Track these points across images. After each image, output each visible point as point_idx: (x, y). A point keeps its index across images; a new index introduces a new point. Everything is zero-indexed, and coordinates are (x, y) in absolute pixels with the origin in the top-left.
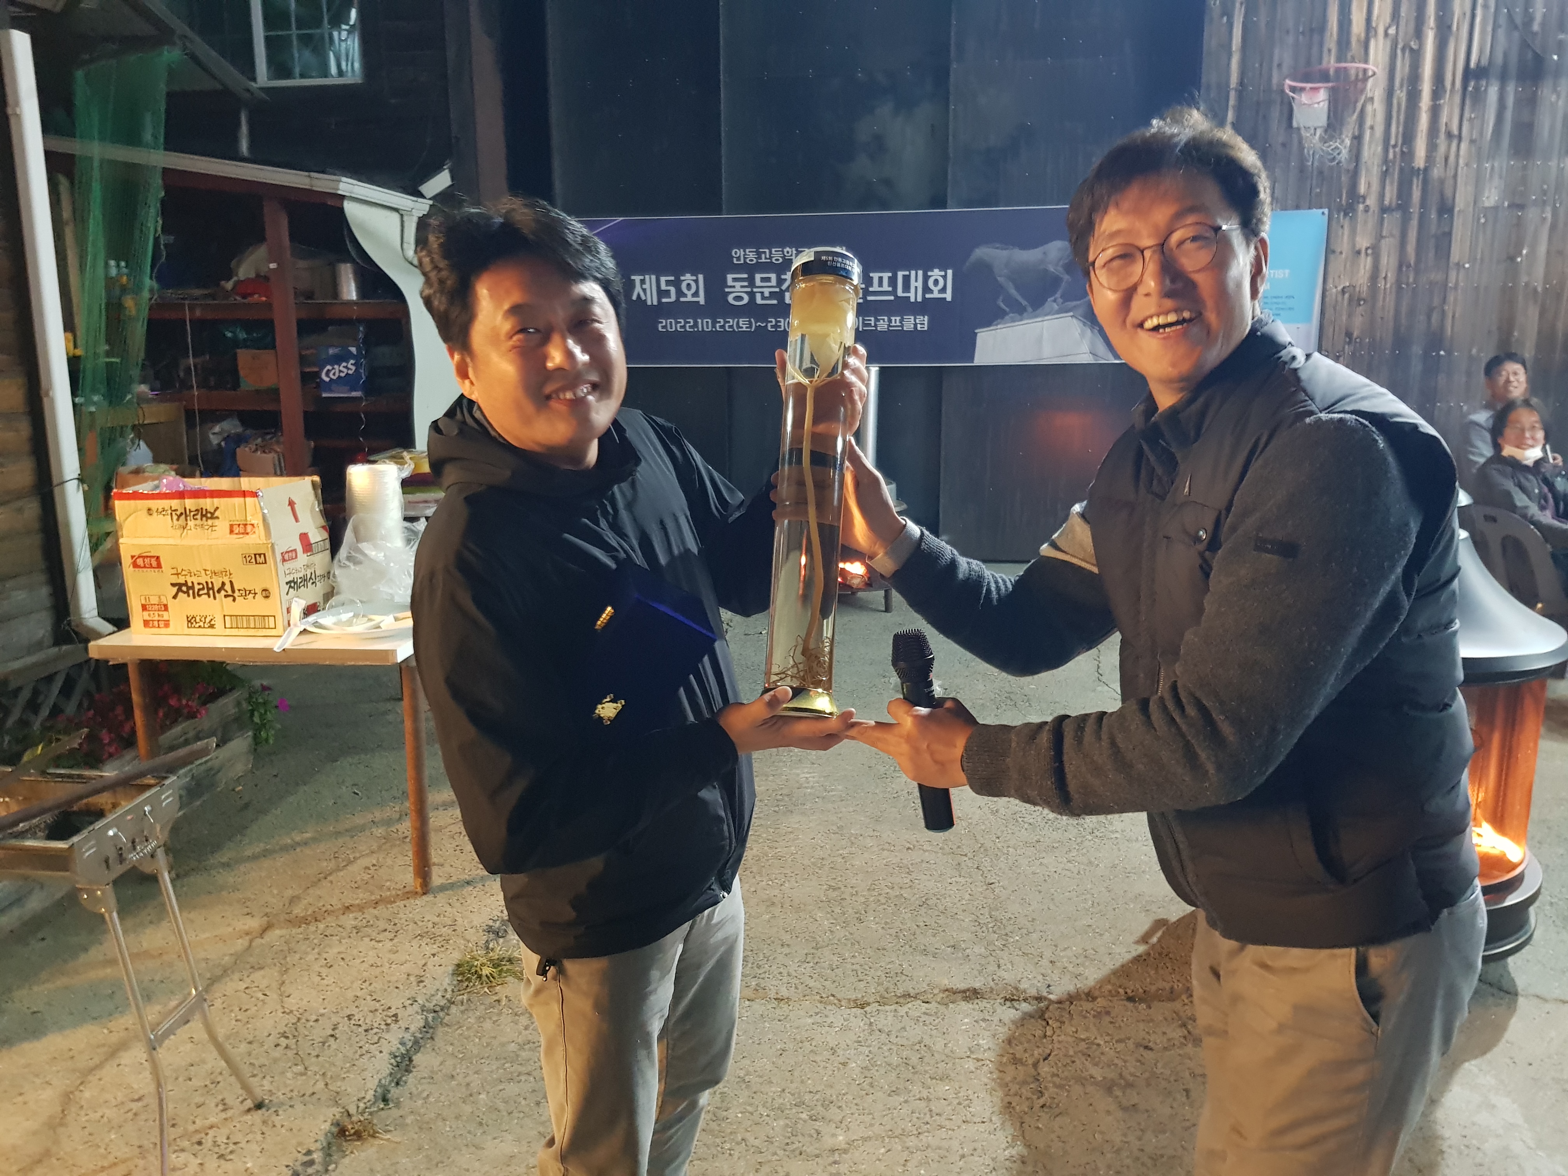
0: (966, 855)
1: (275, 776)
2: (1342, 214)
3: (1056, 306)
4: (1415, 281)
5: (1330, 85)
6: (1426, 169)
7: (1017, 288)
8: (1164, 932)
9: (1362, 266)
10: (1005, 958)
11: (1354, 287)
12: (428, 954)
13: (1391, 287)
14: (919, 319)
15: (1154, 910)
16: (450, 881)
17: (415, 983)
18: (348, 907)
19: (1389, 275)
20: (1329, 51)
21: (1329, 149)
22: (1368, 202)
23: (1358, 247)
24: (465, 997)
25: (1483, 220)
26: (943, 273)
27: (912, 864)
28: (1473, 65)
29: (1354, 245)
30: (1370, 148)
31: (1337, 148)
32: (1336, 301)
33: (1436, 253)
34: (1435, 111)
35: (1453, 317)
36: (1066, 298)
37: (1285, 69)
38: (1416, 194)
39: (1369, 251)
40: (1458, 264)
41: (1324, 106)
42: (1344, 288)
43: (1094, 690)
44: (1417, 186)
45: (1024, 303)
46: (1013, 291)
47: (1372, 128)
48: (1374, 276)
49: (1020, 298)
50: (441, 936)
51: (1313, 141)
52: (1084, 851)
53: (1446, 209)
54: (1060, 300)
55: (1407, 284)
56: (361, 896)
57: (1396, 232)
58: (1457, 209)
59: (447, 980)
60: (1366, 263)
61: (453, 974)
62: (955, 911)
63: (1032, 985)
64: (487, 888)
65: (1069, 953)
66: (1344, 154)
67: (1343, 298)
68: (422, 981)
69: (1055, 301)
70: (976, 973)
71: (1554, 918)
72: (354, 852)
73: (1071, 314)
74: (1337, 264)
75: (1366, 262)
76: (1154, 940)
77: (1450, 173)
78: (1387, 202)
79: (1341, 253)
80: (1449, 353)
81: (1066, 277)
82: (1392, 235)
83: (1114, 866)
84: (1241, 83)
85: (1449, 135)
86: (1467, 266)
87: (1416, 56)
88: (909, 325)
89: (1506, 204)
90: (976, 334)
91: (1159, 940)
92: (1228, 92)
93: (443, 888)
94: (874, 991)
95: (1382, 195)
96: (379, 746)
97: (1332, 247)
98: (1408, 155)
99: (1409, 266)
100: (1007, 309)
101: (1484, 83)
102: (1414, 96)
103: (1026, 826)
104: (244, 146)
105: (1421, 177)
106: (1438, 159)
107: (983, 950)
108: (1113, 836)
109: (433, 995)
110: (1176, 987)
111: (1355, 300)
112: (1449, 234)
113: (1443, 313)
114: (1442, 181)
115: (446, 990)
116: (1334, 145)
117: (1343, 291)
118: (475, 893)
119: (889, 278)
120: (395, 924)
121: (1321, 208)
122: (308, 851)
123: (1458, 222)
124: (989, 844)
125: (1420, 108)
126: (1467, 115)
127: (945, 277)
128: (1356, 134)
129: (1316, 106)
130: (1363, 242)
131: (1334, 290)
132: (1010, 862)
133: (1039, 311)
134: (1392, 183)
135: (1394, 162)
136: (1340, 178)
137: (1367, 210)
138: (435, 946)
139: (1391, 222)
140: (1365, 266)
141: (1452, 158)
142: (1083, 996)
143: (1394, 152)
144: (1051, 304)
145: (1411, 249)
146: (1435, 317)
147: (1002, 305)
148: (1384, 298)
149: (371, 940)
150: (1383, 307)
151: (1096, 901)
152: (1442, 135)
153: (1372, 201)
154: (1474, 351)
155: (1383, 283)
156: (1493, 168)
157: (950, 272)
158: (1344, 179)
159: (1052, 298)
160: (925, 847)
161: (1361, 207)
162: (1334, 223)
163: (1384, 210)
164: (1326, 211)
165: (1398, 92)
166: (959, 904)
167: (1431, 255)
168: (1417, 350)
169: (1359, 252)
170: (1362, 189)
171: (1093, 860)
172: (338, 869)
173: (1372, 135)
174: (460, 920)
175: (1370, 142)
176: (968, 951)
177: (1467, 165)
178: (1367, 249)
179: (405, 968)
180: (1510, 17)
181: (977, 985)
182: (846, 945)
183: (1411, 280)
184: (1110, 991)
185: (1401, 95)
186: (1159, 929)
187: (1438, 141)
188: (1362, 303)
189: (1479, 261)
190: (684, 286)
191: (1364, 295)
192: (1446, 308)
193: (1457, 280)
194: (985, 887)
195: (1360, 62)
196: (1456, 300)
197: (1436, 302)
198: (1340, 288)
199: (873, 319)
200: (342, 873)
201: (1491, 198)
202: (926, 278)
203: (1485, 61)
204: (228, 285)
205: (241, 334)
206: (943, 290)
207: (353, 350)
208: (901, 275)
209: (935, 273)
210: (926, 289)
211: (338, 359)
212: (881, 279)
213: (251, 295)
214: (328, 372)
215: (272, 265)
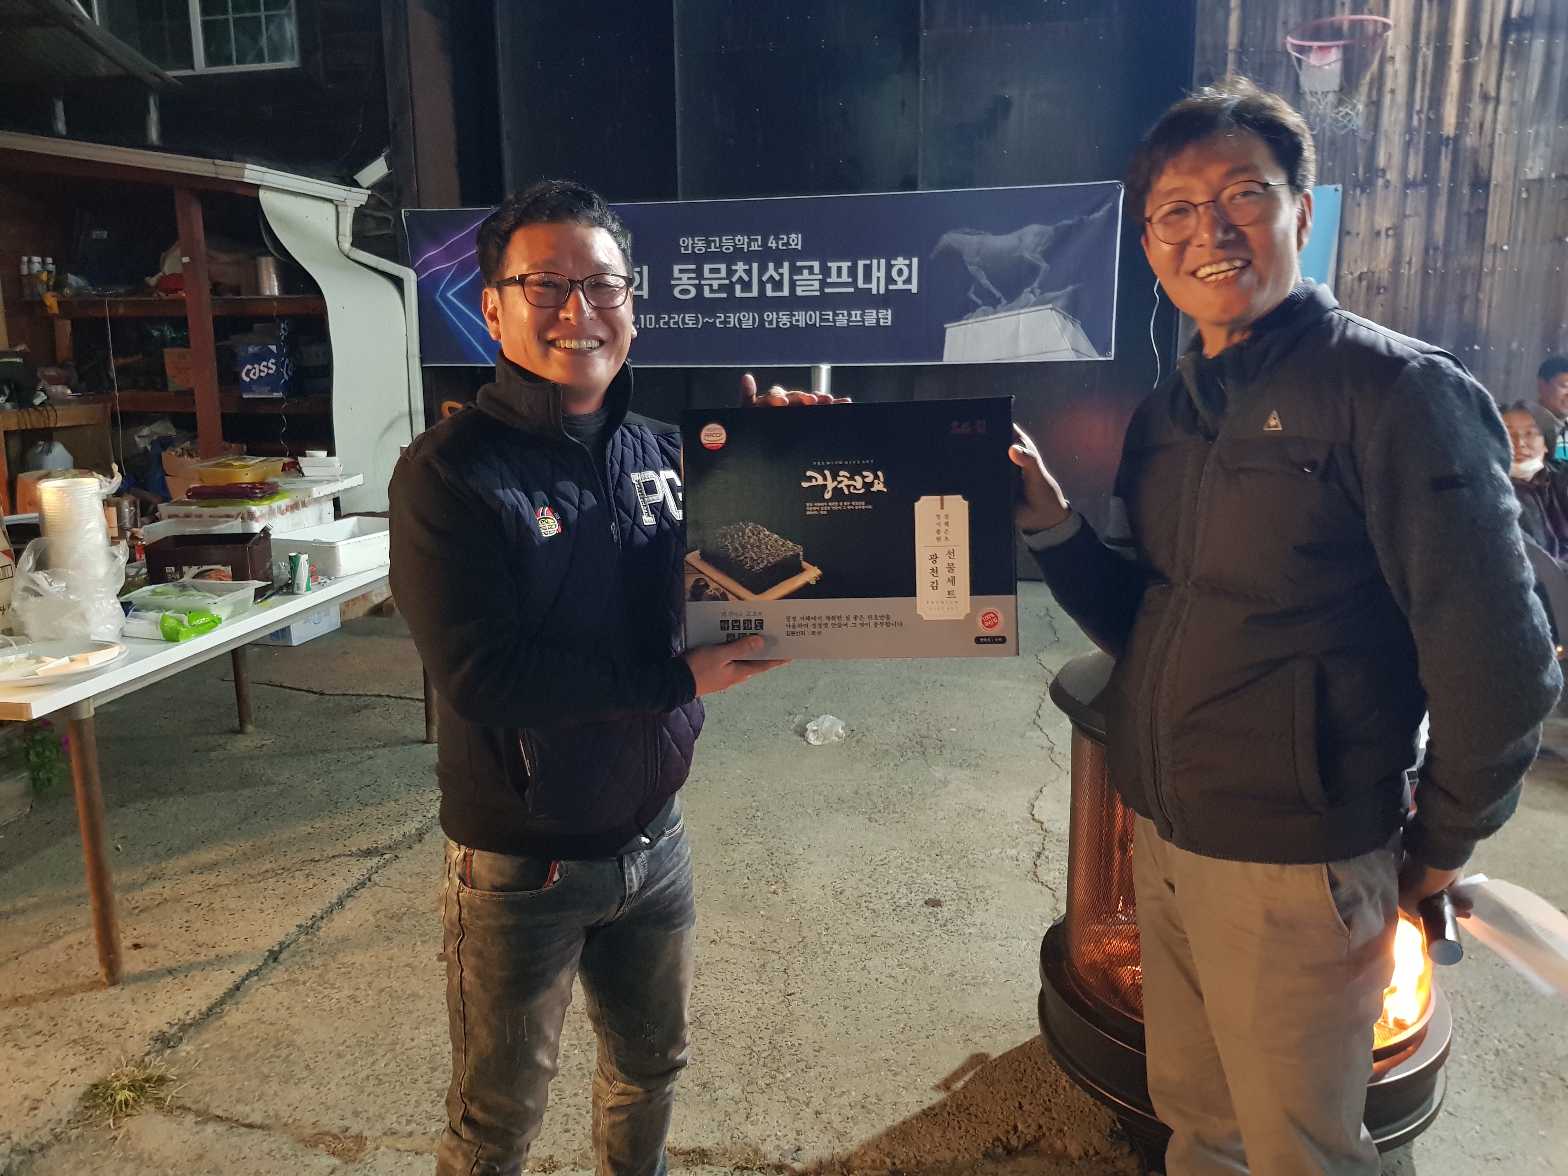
0: (778, 953)
1: (49, 823)
2: (1358, 191)
3: (1033, 298)
4: (1445, 265)
5: (1344, 42)
6: (1457, 138)
7: (989, 278)
8: (976, 1073)
9: (1382, 248)
10: (762, 1104)
11: (1373, 273)
12: (68, 1069)
13: (1416, 273)
14: (882, 313)
15: (977, 1040)
16: (151, 969)
17: (25, 1111)
18: (16, 999)
19: (1414, 259)
20: (1343, 4)
21: (1339, 116)
22: (1388, 176)
23: (1377, 227)
24: (75, 1132)
25: (1524, 195)
26: (907, 262)
27: (707, 964)
28: (1514, 14)
29: (1372, 224)
30: (1390, 115)
31: (1347, 114)
32: (1352, 290)
33: (1469, 233)
34: (1468, 70)
35: (1490, 306)
36: (1044, 288)
37: (1291, 25)
38: (1445, 166)
39: (1391, 232)
40: (1495, 247)
41: (1337, 67)
42: (1361, 274)
43: (1022, 736)
44: (1446, 158)
45: (998, 294)
46: (985, 281)
47: (1393, 91)
48: (1396, 262)
49: (994, 290)
50: (98, 1043)
51: (1321, 107)
52: (924, 950)
53: (1481, 183)
54: (1038, 291)
55: (1435, 270)
56: (42, 983)
57: (1422, 209)
58: (1493, 182)
59: (70, 1107)
60: (1386, 247)
61: (81, 1099)
62: (730, 1032)
63: (778, 1147)
64: (188, 981)
65: (844, 1100)
66: (1358, 121)
67: (1360, 287)
68: (35, 1109)
69: (1032, 292)
70: (714, 1125)
71: (1496, 1074)
72: (69, 925)
73: (1050, 306)
74: (1353, 248)
75: (1386, 244)
76: (960, 1084)
77: (1487, 139)
78: (1410, 176)
79: (1358, 234)
80: (1485, 347)
81: (1044, 265)
82: (1417, 214)
83: (952, 975)
84: (1241, 44)
85: (1485, 98)
86: (1505, 248)
87: (1446, 7)
88: (871, 319)
89: (1553, 175)
90: (944, 331)
91: (965, 1087)
92: (1226, 55)
93: (139, 978)
94: (576, 1148)
95: (1404, 169)
96: (181, 789)
97: (1347, 228)
98: (1435, 121)
99: (1436, 249)
100: (980, 302)
101: (1527, 35)
102: (1442, 53)
103: (868, 914)
104: (153, 132)
105: (1451, 146)
106: (1471, 126)
107: (739, 1091)
108: (967, 931)
109: (37, 1129)
110: (960, 1158)
111: (1376, 288)
112: (1483, 212)
113: (1477, 302)
114: (1475, 151)
115: (61, 1120)
116: (1343, 110)
117: (1360, 278)
118: (171, 985)
119: (849, 267)
120: (55, 1025)
121: (1333, 183)
122: (21, 922)
123: (1494, 199)
124: (811, 937)
125: (1449, 67)
126: (1506, 73)
127: (910, 266)
128: (1374, 98)
129: (1327, 67)
130: (1383, 222)
131: (1350, 277)
132: (827, 963)
133: (1014, 303)
134: (1416, 154)
135: (1418, 130)
136: (1356, 149)
137: (1387, 184)
138: (83, 1058)
139: (1416, 200)
140: (1385, 249)
141: (1488, 125)
142: (837, 1167)
143: (1420, 119)
144: (1027, 295)
145: (1439, 227)
146: (1468, 306)
147: (973, 297)
148: (1408, 286)
149: (16, 1045)
150: (1408, 295)
151: (910, 1023)
152: (1476, 98)
153: (1392, 175)
154: (1514, 345)
155: (1407, 270)
156: (1537, 134)
157: (915, 261)
158: (1361, 151)
159: (1029, 289)
160: (733, 941)
161: (1380, 182)
162: (1349, 201)
163: (1408, 184)
164: (1340, 187)
165: (1424, 49)
166: (737, 1025)
167: (1463, 237)
169: (1378, 234)
170: (1381, 161)
171: (929, 963)
172: (39, 946)
173: (1393, 100)
174: (132, 1022)
175: (1391, 107)
176: (719, 1092)
177: (1507, 131)
178: (1388, 229)
179: (25, 1089)
181: (707, 1143)
182: (574, 1077)
183: (1439, 264)
184: (874, 1161)
185: (1427, 53)
186: (973, 1068)
187: (1471, 105)
188: (1382, 291)
189: (1520, 242)
191: (1384, 283)
192: (1481, 296)
193: (1494, 264)
194: (782, 999)
195: (1379, 15)
196: (1492, 287)
197: (1469, 290)
198: (1357, 274)
199: (831, 313)
200: (38, 953)
201: (1535, 168)
202: (889, 267)
203: (1528, 11)
204: (153, 281)
205: (169, 333)
206: (908, 281)
207: (273, 348)
208: (861, 264)
209: (900, 262)
210: (890, 280)
211: (258, 359)
212: (839, 269)
213: (175, 291)
214: (247, 375)
215: (186, 260)
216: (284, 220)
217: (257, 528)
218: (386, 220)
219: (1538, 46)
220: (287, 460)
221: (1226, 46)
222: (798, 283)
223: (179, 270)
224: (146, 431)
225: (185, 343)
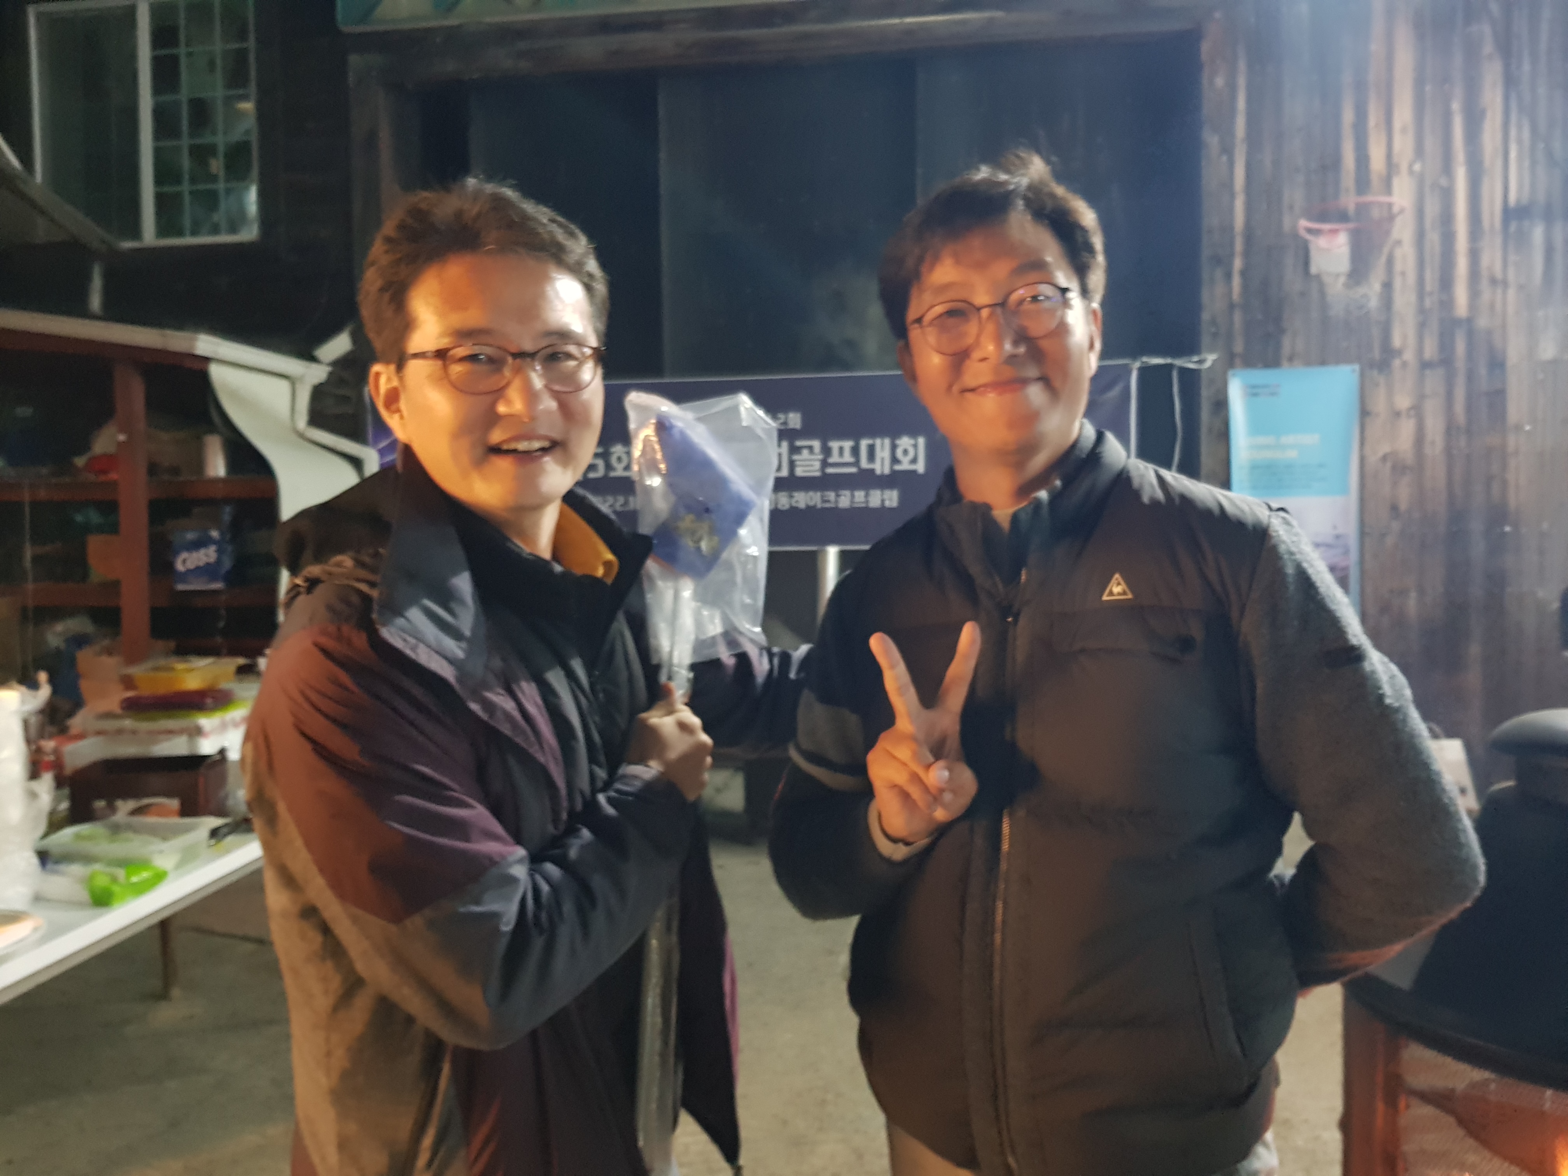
2: (1375, 371)
4: (1468, 445)
5: (1351, 225)
6: (1470, 320)
9: (1404, 429)
11: (1397, 454)
13: (1440, 454)
14: (887, 494)
19: (1437, 440)
20: (1348, 187)
21: (1355, 297)
22: (1404, 357)
23: (1397, 407)
25: (1541, 376)
26: (913, 441)
28: (1512, 203)
29: (1392, 405)
30: (1402, 297)
31: (1365, 294)
32: (1378, 469)
33: (1491, 413)
34: (1474, 255)
37: (1299, 208)
38: (1460, 347)
39: (1411, 413)
40: (1516, 426)
41: (1345, 251)
42: (1385, 454)
44: (1461, 338)
47: (1403, 274)
48: (1419, 441)
51: (1336, 288)
53: (1497, 364)
55: (1459, 450)
57: (1441, 389)
58: (1509, 364)
60: (1407, 428)
66: (1374, 303)
67: (1385, 467)
74: (1374, 428)
75: (1408, 423)
77: (1499, 319)
78: (1427, 357)
79: (1379, 415)
80: (1516, 528)
82: (1436, 395)
84: (1247, 227)
85: (1493, 281)
86: (1527, 428)
87: (1447, 195)
88: (875, 500)
92: (1233, 237)
95: (1420, 350)
97: (1368, 408)
98: (1447, 304)
99: (1458, 429)
101: (1526, 224)
102: (1448, 239)
104: (96, 302)
105: (1465, 328)
106: (1482, 307)
111: (1399, 468)
112: (1503, 393)
113: (1504, 483)
114: (1489, 333)
116: (1361, 291)
117: (1384, 458)
119: (851, 447)
121: (1350, 364)
123: (1512, 378)
125: (1456, 251)
126: (1511, 258)
127: (915, 446)
128: (1386, 280)
129: (1336, 250)
130: (1403, 402)
131: (1374, 457)
134: (1431, 336)
135: (1431, 312)
136: (1370, 331)
137: (1405, 364)
139: (1434, 380)
140: (1407, 430)
141: (1499, 307)
143: (1432, 301)
145: (1459, 408)
146: (1495, 487)
148: (1433, 466)
150: (1433, 475)
152: (1485, 281)
153: (1409, 356)
154: (1545, 526)
155: (1430, 450)
156: (1546, 316)
157: (921, 440)
158: (1376, 332)
161: (1397, 363)
162: (1367, 381)
163: (1425, 365)
164: (1356, 367)
165: (1430, 235)
167: (1484, 416)
168: (1476, 526)
169: (1398, 414)
170: (1397, 341)
173: (1403, 282)
175: (1402, 289)
177: (1517, 314)
178: (1408, 410)
180: (1549, 154)
183: (1463, 445)
185: (1433, 238)
187: (1480, 289)
188: (1407, 472)
189: (1541, 422)
190: (613, 460)
191: (1409, 463)
192: (1507, 475)
193: (1517, 444)
195: (1384, 196)
196: (1518, 466)
197: (1495, 470)
198: (1381, 455)
199: (833, 494)
201: (1548, 350)
202: (894, 447)
203: (1525, 200)
204: (80, 461)
205: (95, 517)
206: (914, 461)
207: (215, 534)
208: (864, 443)
209: (905, 442)
210: (895, 460)
211: (197, 545)
212: (841, 449)
213: (104, 472)
214: (184, 561)
215: (122, 437)
216: (235, 395)
217: (207, 747)
218: (346, 399)
219: (1538, 233)
220: (241, 661)
221: (1232, 228)
222: (798, 463)
223: (111, 449)
224: (59, 627)
225: (113, 529)
